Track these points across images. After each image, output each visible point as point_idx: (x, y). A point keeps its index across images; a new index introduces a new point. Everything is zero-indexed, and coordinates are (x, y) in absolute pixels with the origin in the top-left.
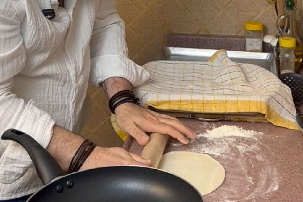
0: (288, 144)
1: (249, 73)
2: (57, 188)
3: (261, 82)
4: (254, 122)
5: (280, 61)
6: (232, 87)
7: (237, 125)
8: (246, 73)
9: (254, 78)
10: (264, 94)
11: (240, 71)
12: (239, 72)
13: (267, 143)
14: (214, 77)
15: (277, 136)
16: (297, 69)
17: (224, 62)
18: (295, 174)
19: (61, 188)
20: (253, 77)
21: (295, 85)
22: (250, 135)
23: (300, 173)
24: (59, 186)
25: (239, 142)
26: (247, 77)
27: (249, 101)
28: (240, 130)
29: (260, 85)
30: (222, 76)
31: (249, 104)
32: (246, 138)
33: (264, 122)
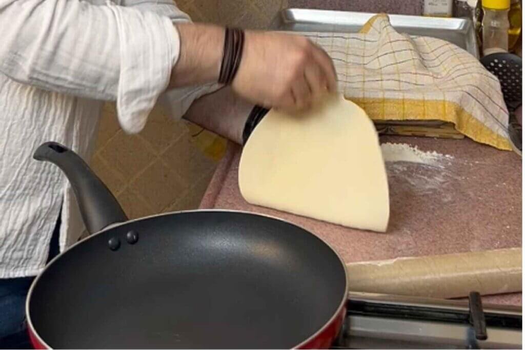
0: (496, 175)
1: (428, 53)
2: (110, 242)
3: (448, 70)
4: (438, 138)
5: (484, 32)
6: (396, 77)
7: (408, 143)
8: (423, 53)
9: (437, 62)
10: (451, 90)
11: (411, 50)
12: (409, 52)
13: (459, 173)
14: (366, 60)
15: (477, 162)
16: (512, 46)
17: (384, 34)
18: (508, 227)
19: (117, 243)
20: (434, 60)
21: (509, 74)
22: (431, 159)
23: (517, 225)
24: (113, 239)
25: (412, 172)
26: (423, 59)
27: (424, 101)
28: (414, 151)
29: (447, 75)
30: (380, 58)
31: (424, 106)
32: (424, 164)
33: (455, 137)
